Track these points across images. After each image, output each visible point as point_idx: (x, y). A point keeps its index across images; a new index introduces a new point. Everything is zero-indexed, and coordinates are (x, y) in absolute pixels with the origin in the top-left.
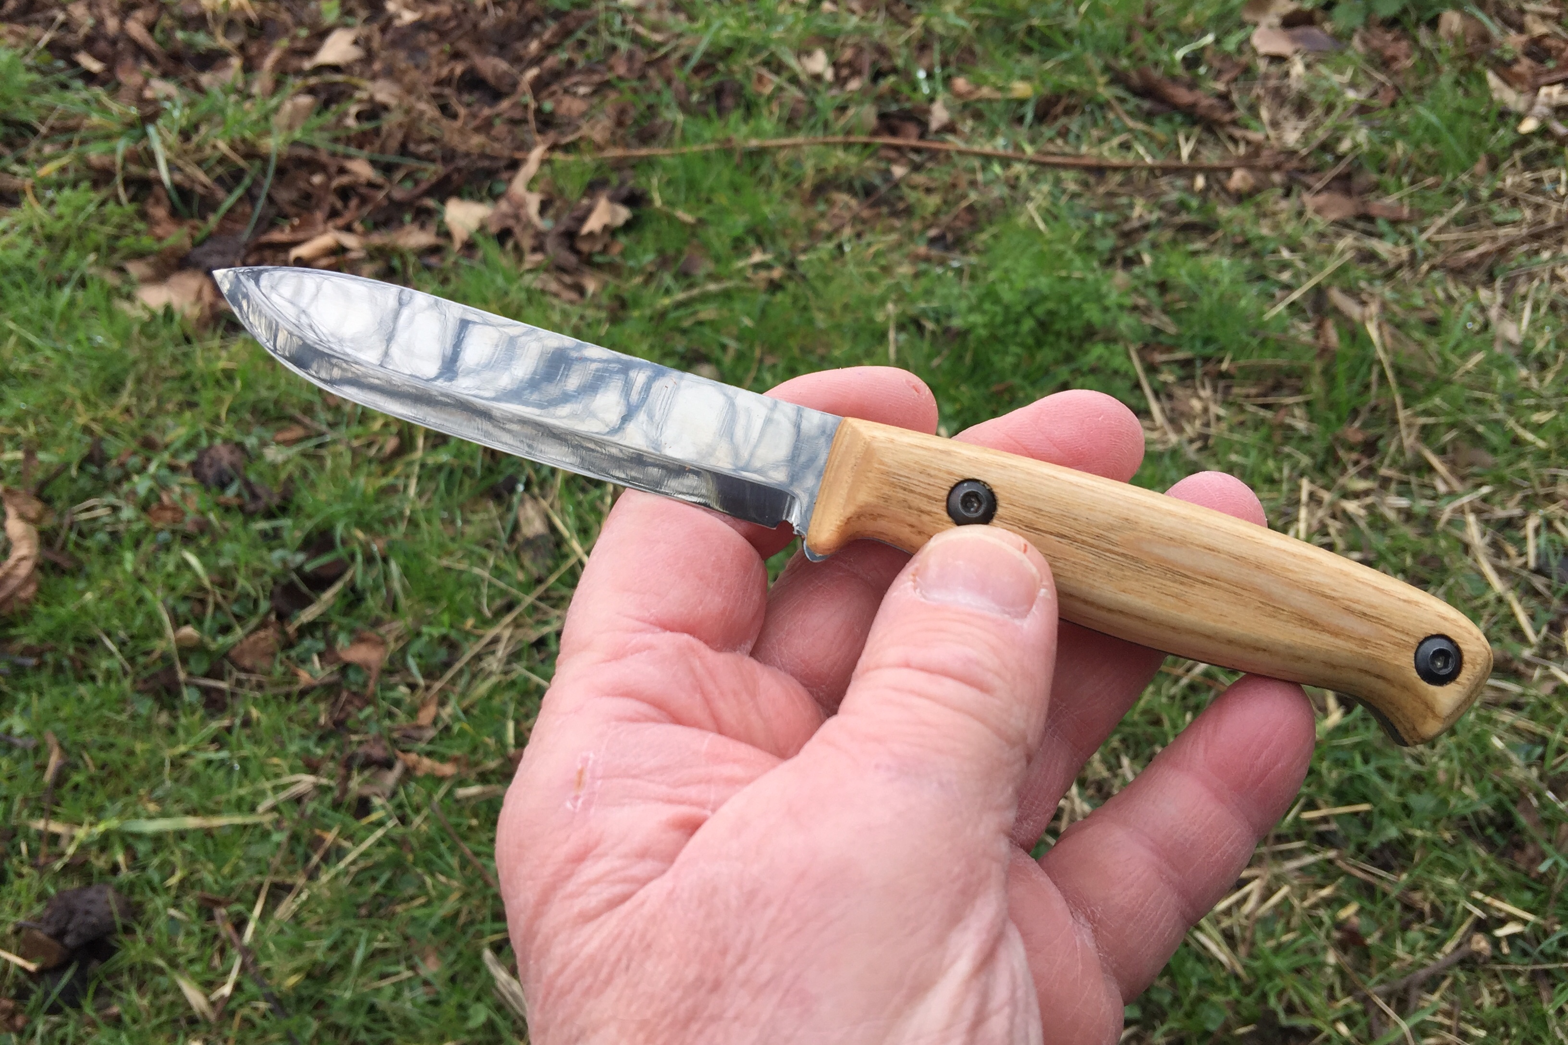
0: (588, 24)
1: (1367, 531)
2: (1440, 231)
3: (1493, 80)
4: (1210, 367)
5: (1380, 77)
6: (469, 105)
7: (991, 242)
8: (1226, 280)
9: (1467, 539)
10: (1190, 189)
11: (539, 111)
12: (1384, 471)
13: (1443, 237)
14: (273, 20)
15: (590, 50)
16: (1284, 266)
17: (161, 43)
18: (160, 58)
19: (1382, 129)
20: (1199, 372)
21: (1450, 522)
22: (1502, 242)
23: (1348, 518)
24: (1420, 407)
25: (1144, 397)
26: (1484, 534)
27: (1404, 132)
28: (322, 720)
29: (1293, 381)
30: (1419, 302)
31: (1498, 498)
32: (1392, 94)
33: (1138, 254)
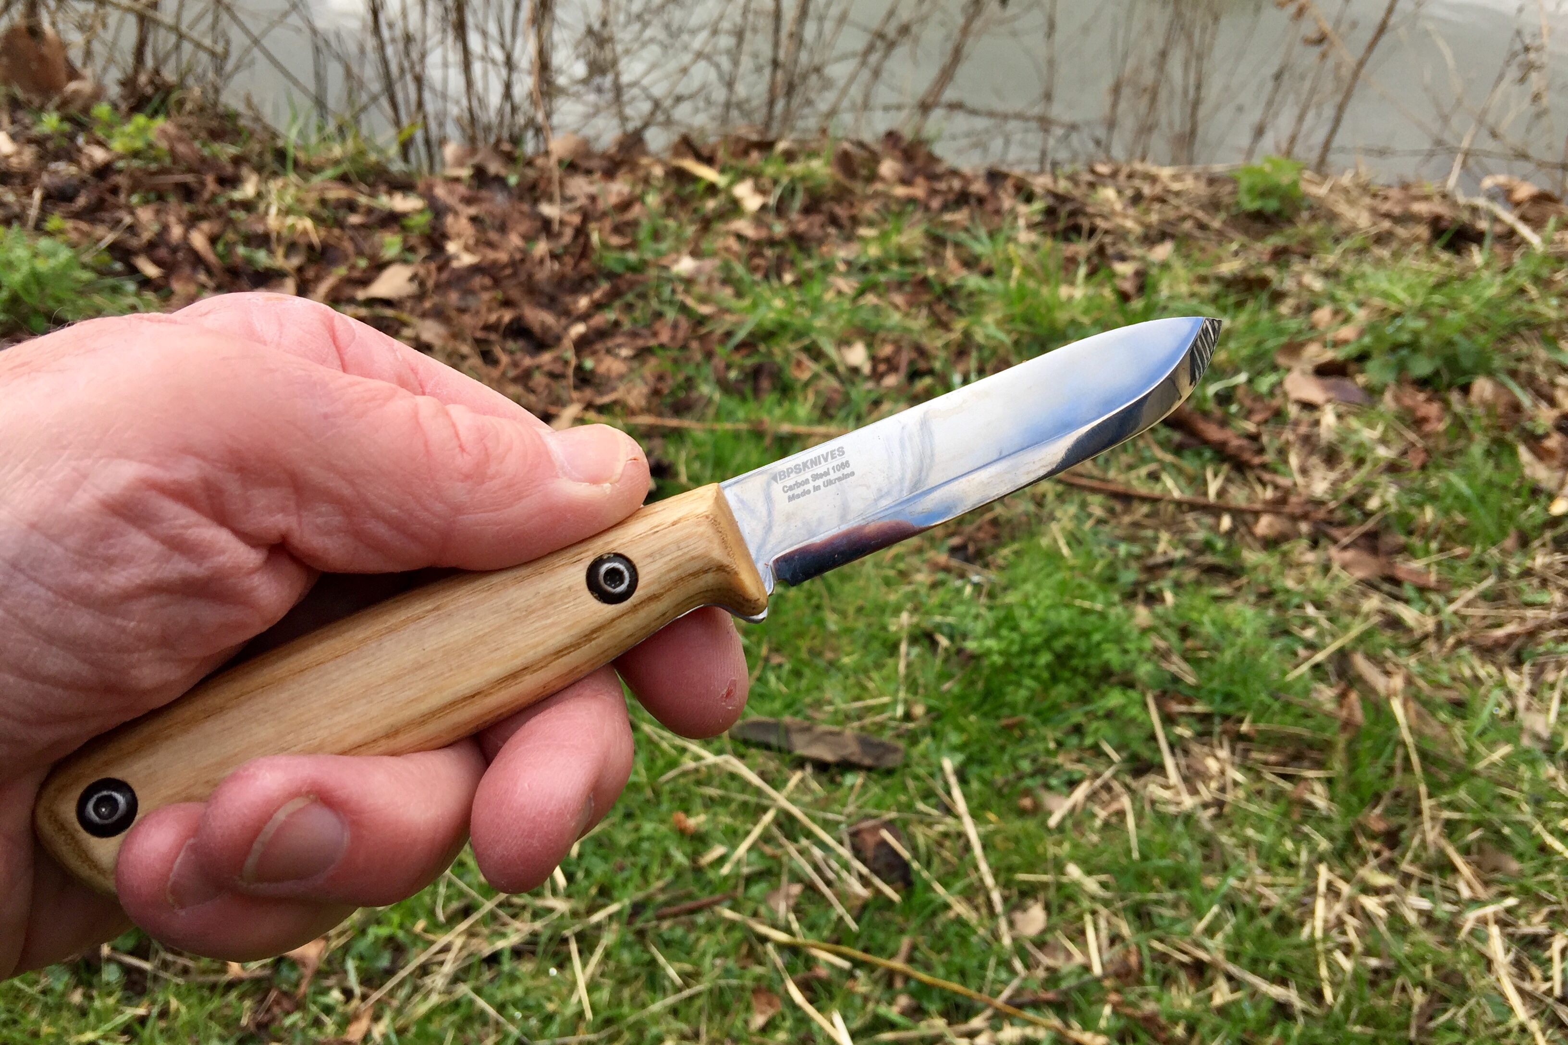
0: (639, 289)
1: (1387, 935)
2: (1468, 604)
3: (1524, 454)
4: (1229, 725)
5: (1412, 436)
6: (511, 353)
7: (1012, 558)
8: (1248, 631)
9: (1490, 953)
10: (1215, 528)
11: (579, 368)
12: (1406, 866)
13: (1470, 611)
14: (335, 248)
15: (638, 314)
16: (1308, 623)
17: (221, 257)
18: (216, 271)
19: (1411, 491)
20: (1217, 729)
21: (1472, 933)
22: (1530, 625)
23: (1366, 916)
24: (1445, 798)
25: (1158, 750)
26: (1508, 950)
27: (1433, 497)
28: (244, 1021)
29: (1314, 754)
30: (1445, 679)
31: (1523, 911)
32: (1422, 456)
33: (1160, 591)
